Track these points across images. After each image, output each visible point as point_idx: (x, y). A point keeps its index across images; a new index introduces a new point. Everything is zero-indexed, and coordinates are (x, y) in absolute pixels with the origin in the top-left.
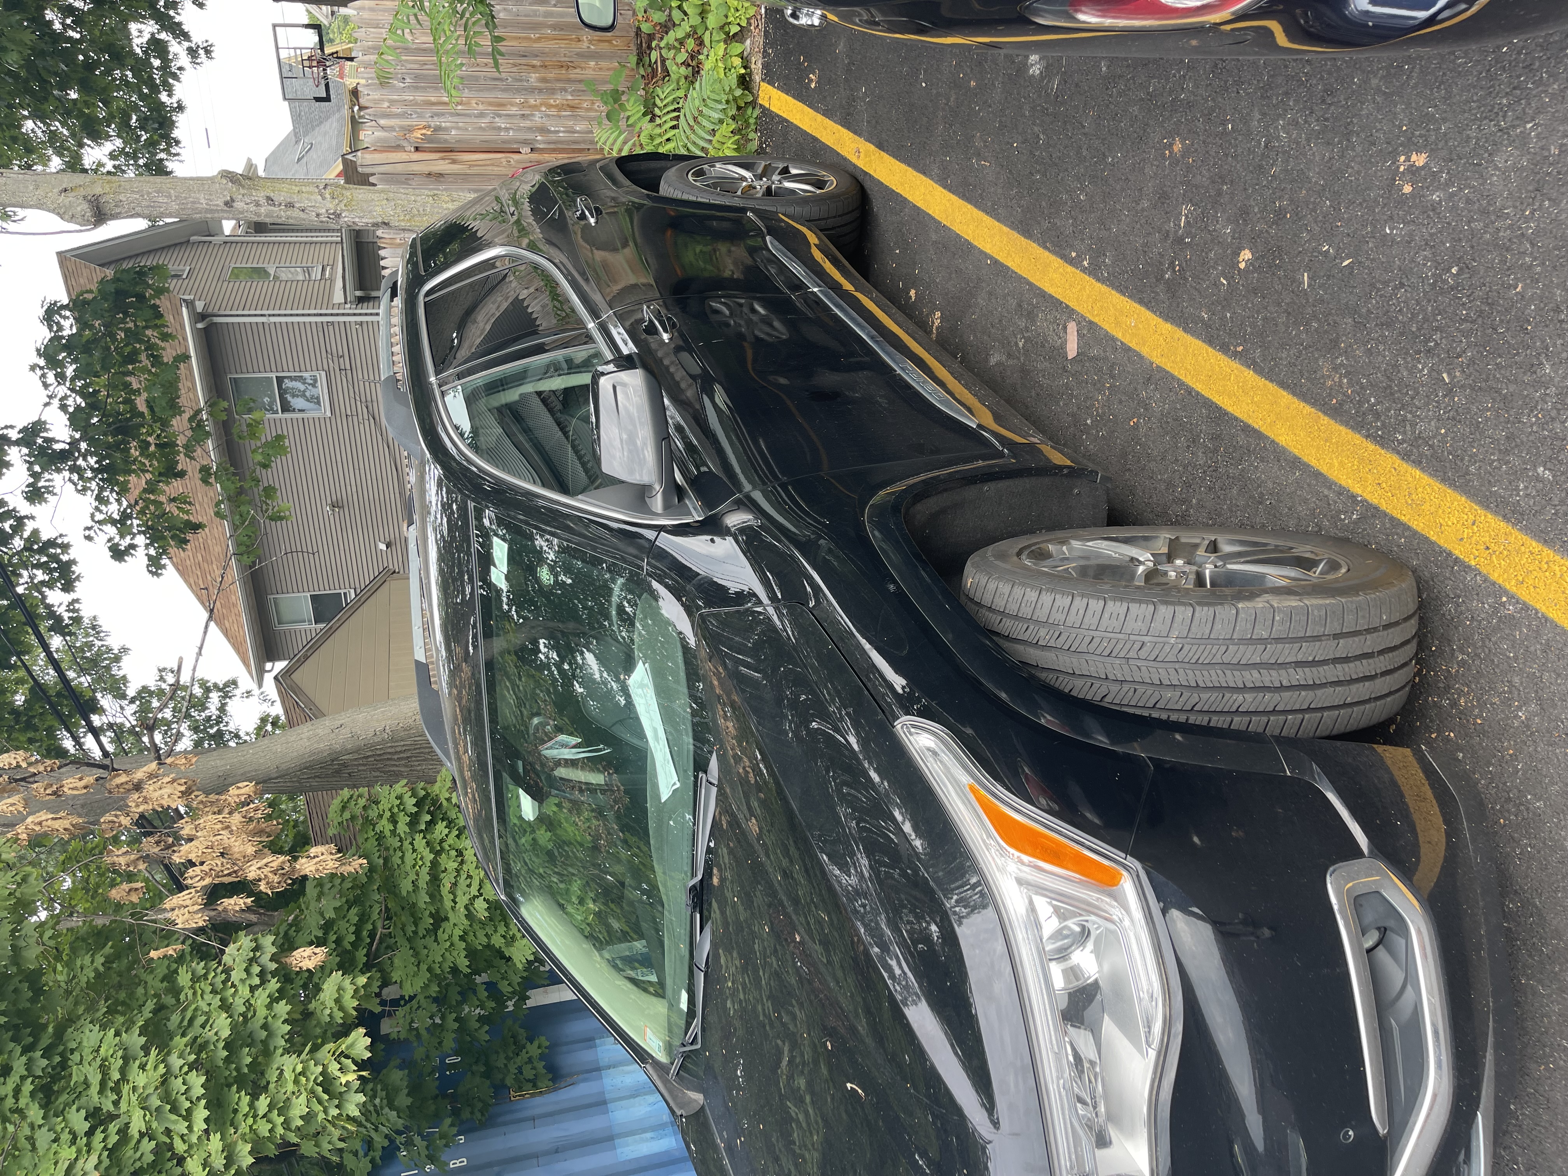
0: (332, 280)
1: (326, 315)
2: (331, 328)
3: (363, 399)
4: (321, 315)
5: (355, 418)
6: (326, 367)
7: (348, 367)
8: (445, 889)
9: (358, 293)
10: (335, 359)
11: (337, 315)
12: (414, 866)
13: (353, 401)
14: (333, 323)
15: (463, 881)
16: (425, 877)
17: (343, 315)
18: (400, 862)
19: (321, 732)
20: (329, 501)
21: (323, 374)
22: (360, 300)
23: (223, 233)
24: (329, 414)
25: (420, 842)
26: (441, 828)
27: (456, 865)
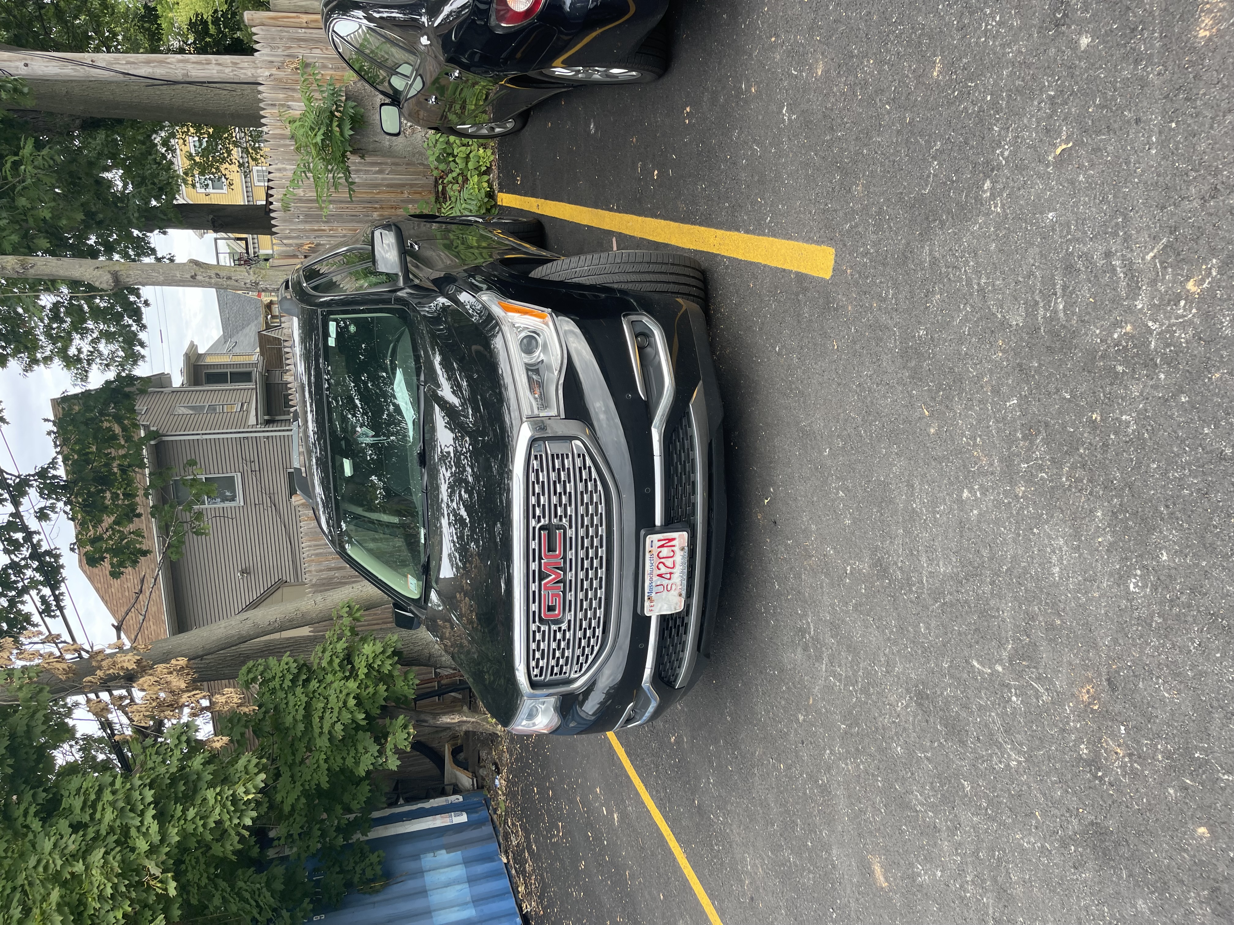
0: (248, 411)
1: (243, 432)
2: (246, 441)
3: (268, 492)
4: (239, 432)
5: (261, 506)
6: (241, 470)
7: (257, 469)
8: (316, 720)
9: (266, 417)
10: (249, 463)
11: (251, 432)
12: (295, 705)
13: (260, 493)
14: (247, 438)
15: (327, 715)
16: (302, 712)
17: (255, 432)
18: (285, 706)
20: (240, 569)
21: (239, 474)
22: (268, 422)
23: (171, 386)
24: (242, 504)
25: (299, 690)
26: (314, 684)
27: (323, 705)
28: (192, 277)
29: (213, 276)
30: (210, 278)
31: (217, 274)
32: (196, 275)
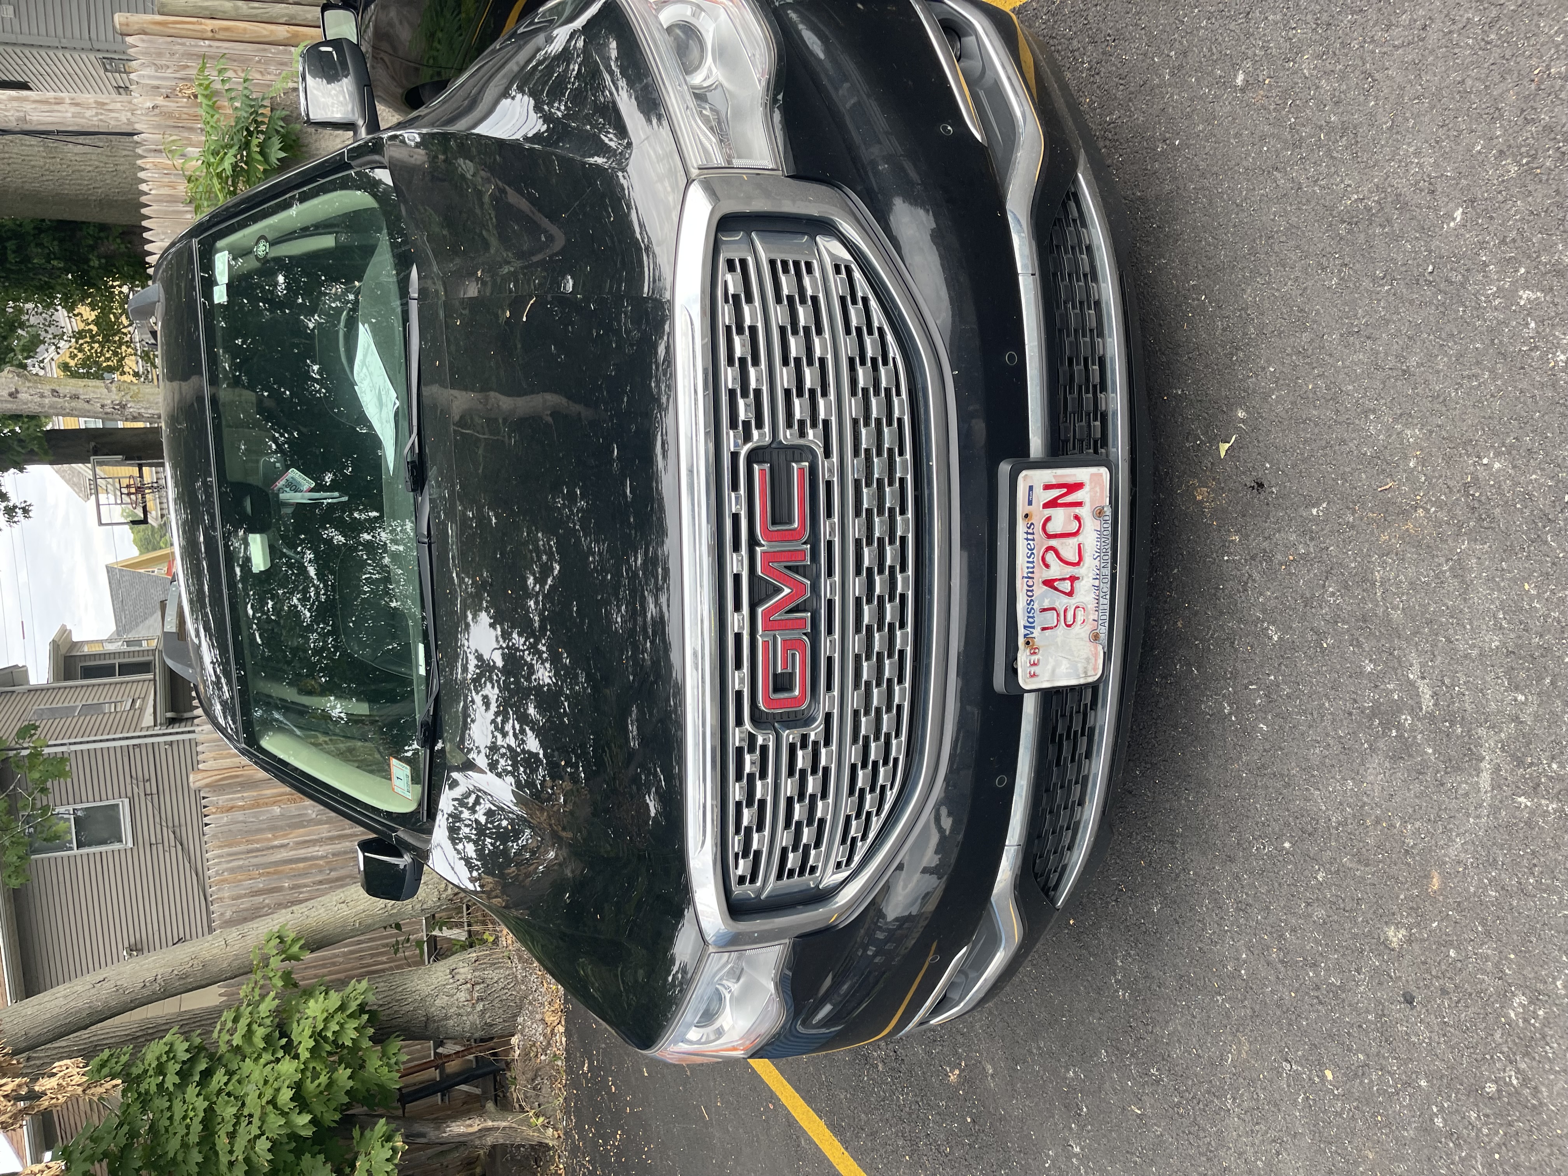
0: (142, 709)
1: (132, 738)
2: (137, 750)
3: (170, 824)
4: (127, 738)
5: (160, 846)
6: (130, 794)
7: (155, 791)
9: (169, 715)
10: (141, 784)
11: (145, 736)
12: (184, 1118)
13: (158, 827)
14: (139, 746)
15: (242, 1128)
16: (197, 1128)
17: (152, 736)
19: (79, 988)
20: (126, 944)
21: (126, 801)
22: (172, 722)
23: (28, 682)
24: (130, 845)
25: (192, 1090)
26: (219, 1077)
27: (234, 1110)
28: (11, 395)
29: (47, 393)
30: (42, 396)
31: (54, 391)
32: (17, 391)
